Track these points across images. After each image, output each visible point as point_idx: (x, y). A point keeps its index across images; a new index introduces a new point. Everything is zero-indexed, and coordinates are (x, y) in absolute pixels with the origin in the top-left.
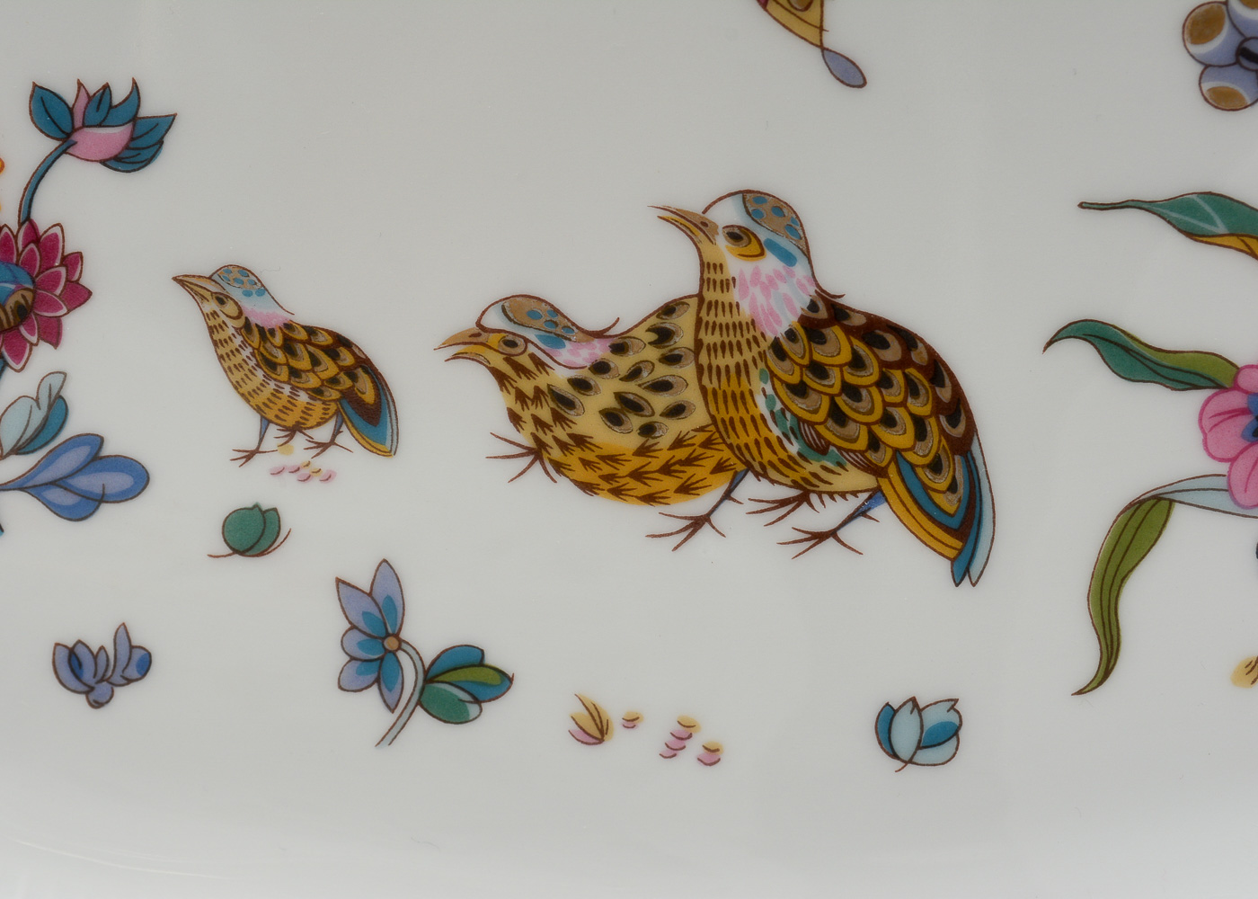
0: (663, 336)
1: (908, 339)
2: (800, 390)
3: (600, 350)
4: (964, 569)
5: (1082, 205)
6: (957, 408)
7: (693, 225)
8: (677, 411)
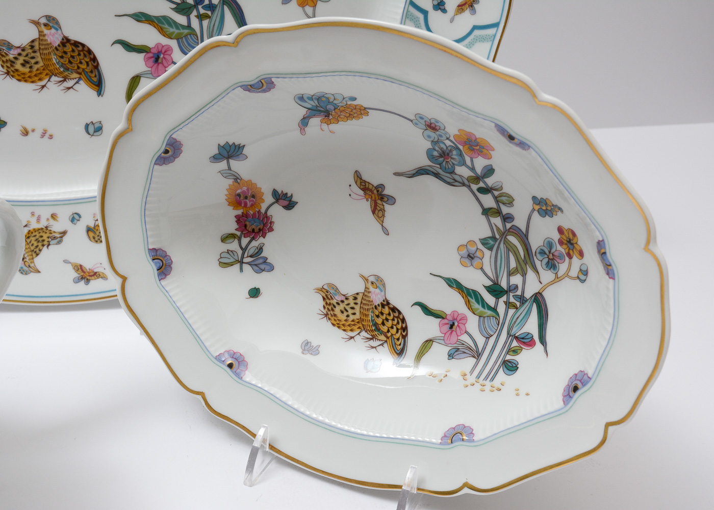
0: (32, 47)
1: (83, 45)
2: (62, 57)
3: (19, 51)
4: (100, 93)
5: (115, 16)
6: (94, 59)
7: (36, 23)
8: (37, 63)
